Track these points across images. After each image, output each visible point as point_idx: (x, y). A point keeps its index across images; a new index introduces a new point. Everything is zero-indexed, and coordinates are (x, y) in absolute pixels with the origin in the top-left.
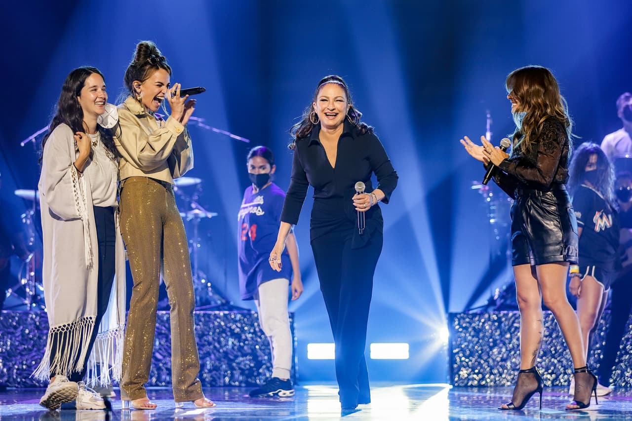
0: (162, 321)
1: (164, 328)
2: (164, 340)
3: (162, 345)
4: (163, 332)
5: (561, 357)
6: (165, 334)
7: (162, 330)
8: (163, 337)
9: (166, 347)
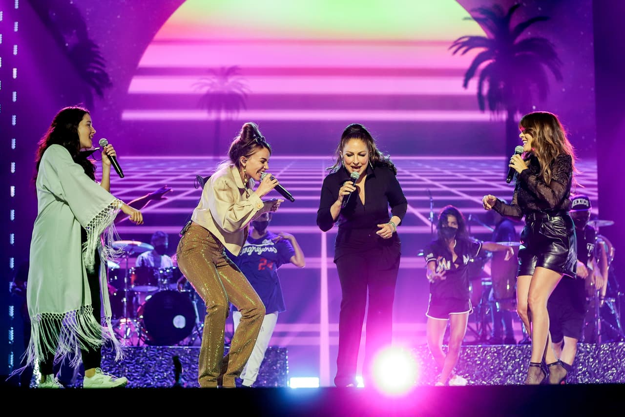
0: (186, 354)
1: (187, 359)
2: (188, 368)
3: (186, 373)
4: (187, 362)
5: (489, 380)
6: (188, 364)
7: (186, 360)
8: (187, 366)
9: (189, 374)
